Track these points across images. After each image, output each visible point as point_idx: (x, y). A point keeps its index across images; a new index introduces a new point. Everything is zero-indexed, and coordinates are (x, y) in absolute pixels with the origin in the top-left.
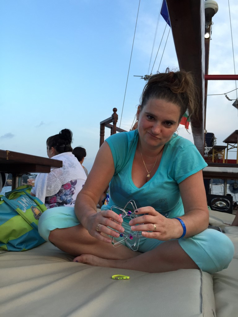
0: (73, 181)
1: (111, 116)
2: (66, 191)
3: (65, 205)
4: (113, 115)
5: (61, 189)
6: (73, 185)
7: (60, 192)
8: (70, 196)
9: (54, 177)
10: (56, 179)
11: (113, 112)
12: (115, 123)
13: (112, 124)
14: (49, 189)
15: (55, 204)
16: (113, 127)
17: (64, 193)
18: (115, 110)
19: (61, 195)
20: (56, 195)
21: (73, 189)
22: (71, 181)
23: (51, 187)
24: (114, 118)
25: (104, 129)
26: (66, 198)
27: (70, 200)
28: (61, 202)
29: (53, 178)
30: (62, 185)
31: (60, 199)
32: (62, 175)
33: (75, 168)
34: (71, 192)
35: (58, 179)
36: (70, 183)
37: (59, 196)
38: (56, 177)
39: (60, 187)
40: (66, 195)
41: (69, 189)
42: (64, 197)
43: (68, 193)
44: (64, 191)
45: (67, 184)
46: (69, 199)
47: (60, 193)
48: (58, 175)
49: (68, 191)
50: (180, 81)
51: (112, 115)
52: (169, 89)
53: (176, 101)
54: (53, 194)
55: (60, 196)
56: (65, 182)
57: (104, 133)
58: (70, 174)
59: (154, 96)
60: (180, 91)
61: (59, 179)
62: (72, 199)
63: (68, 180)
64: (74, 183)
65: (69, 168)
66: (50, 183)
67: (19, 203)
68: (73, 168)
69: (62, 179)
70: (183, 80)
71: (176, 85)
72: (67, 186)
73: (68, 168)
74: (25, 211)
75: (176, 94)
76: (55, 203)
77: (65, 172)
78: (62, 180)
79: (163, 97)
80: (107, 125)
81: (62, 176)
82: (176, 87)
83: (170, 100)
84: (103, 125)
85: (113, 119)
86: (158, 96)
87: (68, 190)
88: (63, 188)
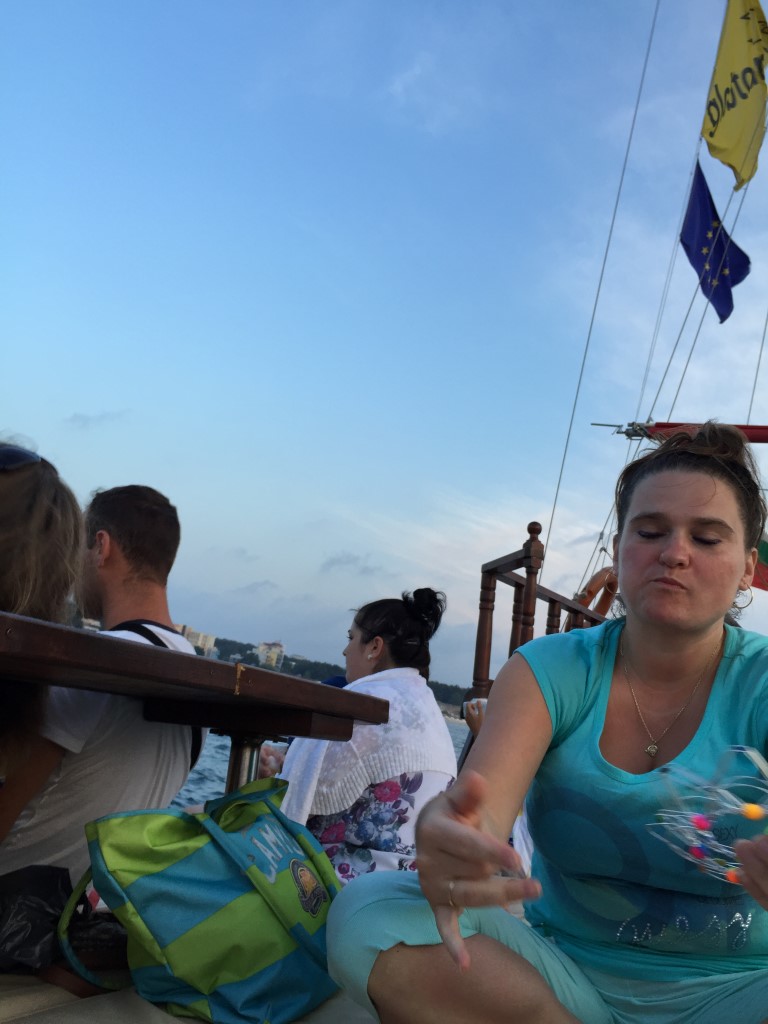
0: (411, 777)
2: (382, 807)
6: (409, 792)
8: (390, 826)
9: (349, 755)
14: (324, 789)
15: (340, 845)
17: (375, 812)
18: (534, 529)
19: (362, 819)
20: (343, 815)
22: (403, 776)
23: (331, 784)
24: (531, 555)
25: (494, 589)
27: (391, 841)
28: (360, 843)
29: (345, 758)
30: (372, 786)
31: (358, 835)
34: (397, 813)
36: (398, 781)
37: (355, 820)
40: (378, 820)
41: (389, 799)
42: (370, 827)
43: (388, 816)
44: (373, 806)
45: (389, 784)
46: (387, 836)
47: (358, 812)
48: (364, 748)
49: (386, 809)
51: (525, 545)
54: (332, 809)
55: (358, 823)
56: (382, 776)
57: (493, 601)
58: (402, 749)
61: (364, 762)
62: (396, 839)
63: (394, 772)
64: (411, 783)
65: (404, 728)
66: (334, 770)
67: (255, 844)
68: (416, 728)
69: (372, 763)
72: (387, 790)
73: (398, 728)
74: (272, 879)
76: (338, 842)
77: (387, 740)
78: (374, 769)
84: (493, 573)
88: (372, 795)
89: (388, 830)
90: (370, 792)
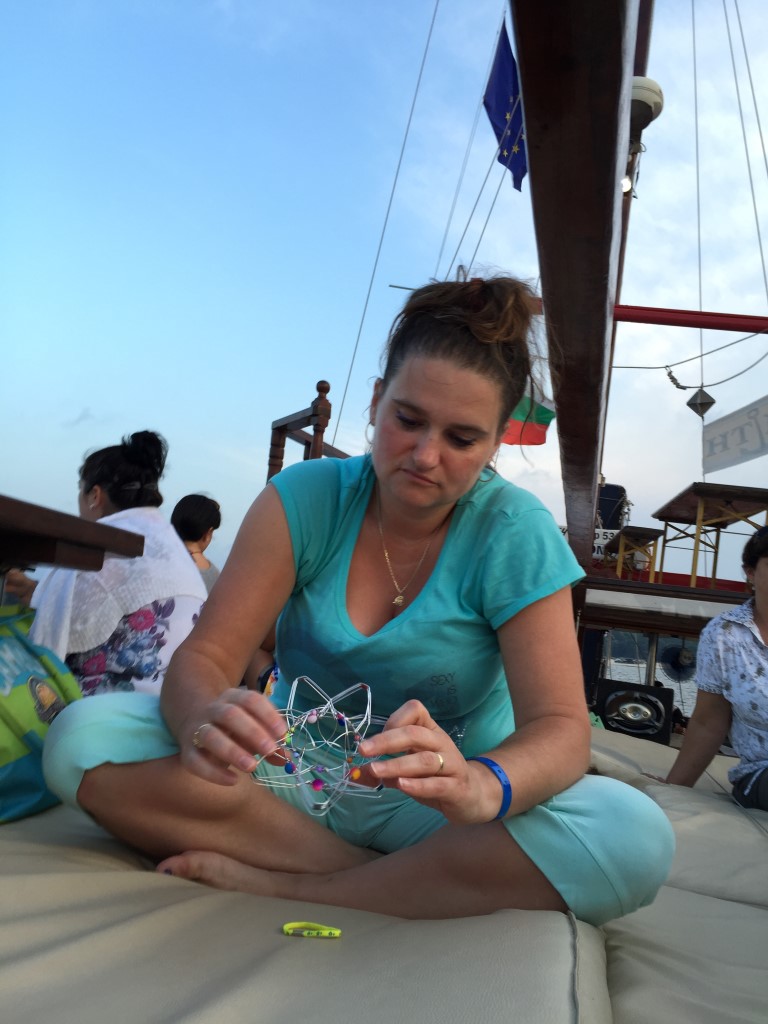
0: (163, 603)
1: (309, 405)
2: (139, 635)
3: (134, 681)
4: (315, 404)
5: (122, 626)
6: (164, 616)
7: (117, 637)
8: (151, 650)
9: (98, 590)
10: (103, 595)
11: (315, 395)
12: (320, 430)
13: (309, 430)
14: (79, 627)
15: (102, 677)
16: (312, 440)
17: (133, 642)
18: (323, 388)
19: (120, 648)
20: (103, 648)
21: (160, 629)
22: (155, 603)
23: (85, 621)
24: (319, 413)
25: (284, 446)
26: (137, 660)
27: (152, 664)
28: (121, 670)
29: (94, 594)
30: (125, 617)
31: (119, 662)
32: (123, 581)
33: (168, 559)
34: (154, 638)
35: (110, 597)
36: (151, 608)
37: (113, 650)
38: (103, 590)
39: (115, 623)
40: (136, 648)
41: (145, 627)
42: (130, 655)
43: (146, 642)
44: (130, 636)
45: (141, 613)
46: (148, 660)
47: (116, 642)
48: (112, 582)
49: (144, 637)
50: (500, 306)
51: (313, 403)
52: (467, 329)
53: (487, 366)
54: (90, 644)
55: (118, 653)
56: (133, 606)
57: (282, 458)
58: (150, 578)
59: (420, 348)
60: (499, 336)
61: (114, 595)
62: (157, 662)
63: (144, 600)
64: (164, 609)
66: (85, 607)
69: (123, 595)
70: (510, 302)
71: (489, 319)
72: (141, 619)
75: (488, 345)
76: (101, 673)
77: (134, 571)
78: (125, 600)
79: (448, 353)
80: (295, 432)
81: (124, 587)
82: (489, 325)
83: (470, 362)
84: (282, 431)
85: (314, 415)
86: (433, 350)
87: (145, 631)
88: (127, 625)
89: (149, 655)
90: (125, 623)
